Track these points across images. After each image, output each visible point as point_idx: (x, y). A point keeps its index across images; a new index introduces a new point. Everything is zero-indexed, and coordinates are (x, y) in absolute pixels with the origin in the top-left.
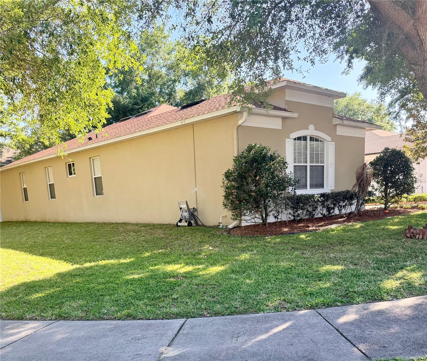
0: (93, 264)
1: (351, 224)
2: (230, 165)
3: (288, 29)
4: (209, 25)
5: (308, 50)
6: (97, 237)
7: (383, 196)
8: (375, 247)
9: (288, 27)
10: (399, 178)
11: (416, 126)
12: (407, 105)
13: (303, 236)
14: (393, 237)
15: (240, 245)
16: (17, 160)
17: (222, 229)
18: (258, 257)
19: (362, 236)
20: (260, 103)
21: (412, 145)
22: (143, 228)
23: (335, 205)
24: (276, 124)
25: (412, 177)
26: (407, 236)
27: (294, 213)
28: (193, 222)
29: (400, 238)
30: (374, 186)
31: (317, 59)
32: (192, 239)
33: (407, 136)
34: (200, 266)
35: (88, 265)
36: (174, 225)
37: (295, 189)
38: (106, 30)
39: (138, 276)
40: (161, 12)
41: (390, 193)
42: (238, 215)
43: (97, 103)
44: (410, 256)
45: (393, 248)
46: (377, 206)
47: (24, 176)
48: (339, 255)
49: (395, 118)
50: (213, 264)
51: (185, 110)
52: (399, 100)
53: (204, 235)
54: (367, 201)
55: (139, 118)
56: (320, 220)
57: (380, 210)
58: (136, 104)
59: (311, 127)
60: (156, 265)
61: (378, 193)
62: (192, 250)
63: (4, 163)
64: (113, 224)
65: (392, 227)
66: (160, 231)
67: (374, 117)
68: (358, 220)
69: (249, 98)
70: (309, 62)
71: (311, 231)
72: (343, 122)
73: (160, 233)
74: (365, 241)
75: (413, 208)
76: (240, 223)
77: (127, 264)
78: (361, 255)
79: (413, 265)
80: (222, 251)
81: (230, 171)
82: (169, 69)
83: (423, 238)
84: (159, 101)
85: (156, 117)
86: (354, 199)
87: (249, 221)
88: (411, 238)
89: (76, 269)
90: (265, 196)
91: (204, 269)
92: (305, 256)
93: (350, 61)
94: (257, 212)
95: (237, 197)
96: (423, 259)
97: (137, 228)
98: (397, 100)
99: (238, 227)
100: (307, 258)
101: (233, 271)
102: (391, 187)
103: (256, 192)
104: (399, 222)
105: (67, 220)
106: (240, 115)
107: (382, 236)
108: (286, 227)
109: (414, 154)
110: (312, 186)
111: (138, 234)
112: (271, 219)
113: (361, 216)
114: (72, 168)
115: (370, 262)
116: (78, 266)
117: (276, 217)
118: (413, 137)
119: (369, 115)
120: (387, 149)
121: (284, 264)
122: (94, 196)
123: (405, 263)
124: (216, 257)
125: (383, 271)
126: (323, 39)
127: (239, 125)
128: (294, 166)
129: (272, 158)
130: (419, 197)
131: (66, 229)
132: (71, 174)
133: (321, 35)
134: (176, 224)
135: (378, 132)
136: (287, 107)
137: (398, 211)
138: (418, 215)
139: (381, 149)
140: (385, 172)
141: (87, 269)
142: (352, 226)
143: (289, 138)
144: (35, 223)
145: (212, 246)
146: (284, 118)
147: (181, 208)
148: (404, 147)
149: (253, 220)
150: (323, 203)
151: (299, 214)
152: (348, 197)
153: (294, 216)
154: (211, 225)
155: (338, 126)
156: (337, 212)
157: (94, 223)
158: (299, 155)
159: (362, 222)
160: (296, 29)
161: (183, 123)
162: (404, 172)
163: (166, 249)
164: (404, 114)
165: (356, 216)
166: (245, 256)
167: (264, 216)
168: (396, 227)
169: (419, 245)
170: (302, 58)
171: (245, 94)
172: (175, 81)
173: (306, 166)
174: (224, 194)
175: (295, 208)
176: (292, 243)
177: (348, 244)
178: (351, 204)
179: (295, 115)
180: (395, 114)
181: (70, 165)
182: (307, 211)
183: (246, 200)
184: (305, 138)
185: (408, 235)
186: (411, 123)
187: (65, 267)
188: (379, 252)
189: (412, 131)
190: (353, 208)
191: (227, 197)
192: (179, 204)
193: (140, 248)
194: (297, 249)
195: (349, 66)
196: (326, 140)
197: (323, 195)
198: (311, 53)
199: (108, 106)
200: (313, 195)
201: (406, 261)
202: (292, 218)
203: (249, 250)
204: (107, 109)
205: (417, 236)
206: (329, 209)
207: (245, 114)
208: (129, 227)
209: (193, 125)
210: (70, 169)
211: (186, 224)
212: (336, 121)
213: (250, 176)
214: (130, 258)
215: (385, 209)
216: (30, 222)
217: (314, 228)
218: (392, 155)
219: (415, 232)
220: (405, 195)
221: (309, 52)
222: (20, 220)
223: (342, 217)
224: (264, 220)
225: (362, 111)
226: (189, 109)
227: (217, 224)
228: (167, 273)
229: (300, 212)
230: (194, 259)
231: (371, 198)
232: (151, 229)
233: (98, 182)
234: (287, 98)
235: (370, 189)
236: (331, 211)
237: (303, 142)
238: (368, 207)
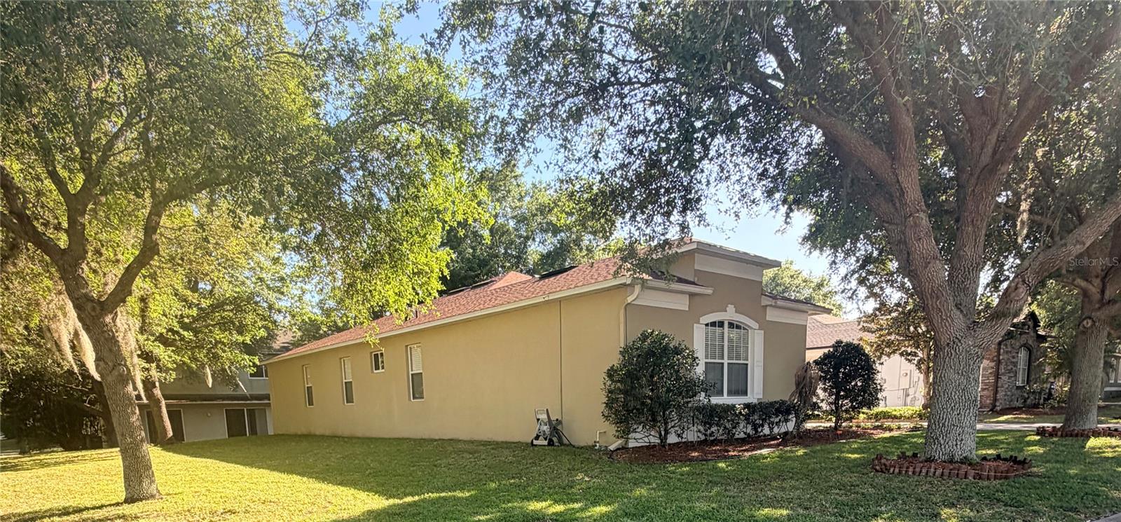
0: (416, 498)
1: (789, 448)
2: (615, 360)
3: (705, 170)
4: (596, 163)
5: (731, 199)
6: (415, 459)
7: (832, 410)
8: (831, 484)
9: (706, 166)
10: (856, 385)
11: (879, 309)
12: (868, 280)
13: (722, 465)
14: (854, 469)
15: (629, 475)
16: (297, 347)
17: (599, 450)
18: (661, 493)
19: (810, 468)
20: (659, 274)
21: (872, 338)
22: (482, 447)
23: (764, 420)
24: (682, 304)
25: (876, 384)
26: (876, 470)
27: (706, 430)
28: (555, 439)
29: (865, 471)
30: (821, 395)
31: (744, 213)
32: (556, 465)
33: (865, 325)
34: (577, 506)
35: (409, 499)
36: (527, 444)
37: (709, 396)
38: (446, 166)
39: (486, 517)
40: (527, 144)
41: (842, 406)
42: (625, 433)
43: (426, 269)
44: (884, 498)
45: (858, 486)
46: (823, 425)
47: (308, 370)
48: (780, 494)
49: (851, 298)
50: (595, 503)
51: (547, 280)
52: (857, 272)
53: (574, 460)
54: (808, 417)
55: (478, 290)
56: (743, 441)
57: (827, 430)
58: (471, 269)
59: (731, 308)
60: (509, 502)
61: (824, 406)
62: (559, 481)
63: (279, 350)
64: (436, 440)
65: (850, 455)
66: (506, 452)
67: (814, 295)
68: (797, 444)
69: (643, 265)
70: (733, 215)
71: (732, 457)
72: (776, 303)
73: (507, 455)
74: (815, 475)
75: (876, 428)
76: (627, 442)
77: (466, 499)
78: (812, 494)
79: (890, 511)
80: (604, 483)
81: (615, 368)
82: (518, 222)
83: (900, 472)
84: (503, 267)
85: (503, 289)
86: (790, 414)
87: (641, 441)
88: (882, 472)
89: (394, 505)
90: (665, 406)
91: (582, 510)
92: (730, 494)
93: (788, 216)
94: (653, 427)
95: (625, 405)
96: (904, 503)
97: (471, 447)
98: (854, 272)
99: (623, 449)
100: (734, 497)
101: (627, 514)
102: (845, 397)
103: (651, 399)
104: (859, 448)
105: (368, 434)
106: (629, 289)
107: (839, 468)
108: (695, 450)
109: (876, 350)
110: (730, 393)
111: (476, 455)
112: (672, 439)
113: (802, 437)
114: (380, 360)
115: (827, 505)
116: (397, 501)
117: (679, 436)
118: (873, 326)
119: (806, 293)
120: (839, 342)
121: (701, 506)
122: (410, 399)
123: (878, 508)
124: (597, 492)
125: (847, 518)
126: (753, 185)
127: (629, 304)
128: (706, 363)
129: (677, 351)
130: (881, 412)
131: (369, 447)
132: (377, 368)
133: (751, 179)
134: (530, 441)
135: (823, 318)
136: (696, 279)
137: (855, 432)
138: (885, 438)
139: (832, 342)
140: (836, 375)
141: (409, 505)
142: (791, 451)
143: (698, 323)
144: (323, 437)
145: (588, 476)
146: (692, 295)
147: (538, 420)
148: (861, 339)
149: (646, 439)
150: (747, 418)
151: (713, 432)
152: (783, 410)
153: (706, 435)
154: (582, 444)
155: (768, 308)
156: (766, 431)
157: (409, 439)
158: (713, 348)
159: (805, 446)
160: (716, 169)
161: (546, 299)
162: (863, 376)
163: (520, 478)
164: (863, 291)
165: (795, 437)
166: (641, 492)
167: (663, 433)
168: (856, 456)
169: (896, 483)
170: (723, 209)
171: (639, 260)
172: (527, 238)
173: (723, 364)
174: (605, 400)
175: (708, 423)
176: (707, 475)
177: (791, 478)
178: (787, 421)
179: (709, 291)
180: (851, 292)
181: (376, 356)
182: (725, 427)
183: (637, 410)
184: (721, 324)
185: (878, 468)
186: (871, 305)
187: (378, 502)
188: (837, 491)
189: (872, 318)
190: (791, 426)
191: (609, 405)
192: (536, 413)
193: (481, 477)
194: (716, 484)
195: (787, 223)
196: (751, 328)
197: (747, 406)
198: (735, 203)
199: (442, 274)
200: (734, 406)
201: (881, 506)
202: (703, 437)
203: (644, 482)
204: (439, 277)
205: (892, 470)
206: (755, 427)
207: (637, 288)
208: (460, 446)
209: (560, 300)
210: (377, 361)
211: (546, 443)
212: (765, 301)
213: (645, 376)
214: (469, 491)
215: (836, 428)
216: (315, 436)
217: (735, 453)
218: (847, 351)
219: (888, 463)
220: (865, 410)
221: (733, 201)
222: (299, 433)
223: (775, 438)
224: (663, 439)
225: (797, 287)
226: (552, 279)
227: (591, 443)
228: (528, 514)
229: (714, 429)
230: (564, 495)
231: (816, 413)
232: (493, 449)
233: (417, 380)
234: (696, 268)
235: (815, 400)
236: (759, 430)
237: (718, 330)
238: (810, 425)
